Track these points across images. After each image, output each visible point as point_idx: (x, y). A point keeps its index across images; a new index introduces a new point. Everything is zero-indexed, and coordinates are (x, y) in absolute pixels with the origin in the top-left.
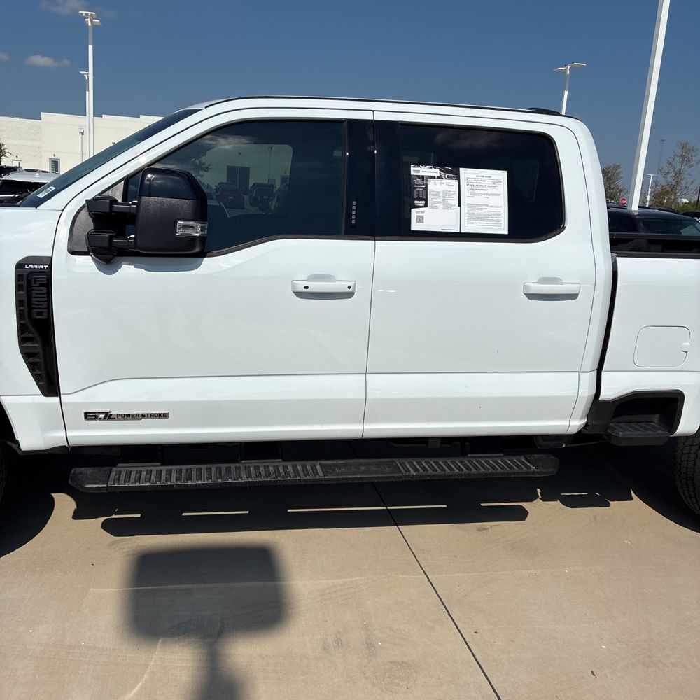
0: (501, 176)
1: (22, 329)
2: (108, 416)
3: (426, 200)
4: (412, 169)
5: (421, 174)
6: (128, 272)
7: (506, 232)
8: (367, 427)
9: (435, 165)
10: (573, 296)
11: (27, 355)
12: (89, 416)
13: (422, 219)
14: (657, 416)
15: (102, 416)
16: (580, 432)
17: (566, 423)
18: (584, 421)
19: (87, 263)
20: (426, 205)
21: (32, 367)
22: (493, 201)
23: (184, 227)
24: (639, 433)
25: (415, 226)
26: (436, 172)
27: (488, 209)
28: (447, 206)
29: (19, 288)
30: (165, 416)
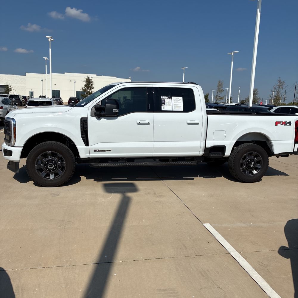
0: (181, 98)
1: (82, 132)
2: (99, 151)
3: (165, 104)
4: (162, 97)
5: (163, 98)
6: (103, 120)
7: (183, 110)
8: (154, 154)
9: (166, 96)
10: (198, 124)
11: (82, 137)
12: (95, 151)
13: (164, 108)
14: (221, 152)
15: (97, 151)
16: (202, 155)
17: (198, 153)
18: (203, 153)
19: (94, 118)
20: (165, 105)
21: (83, 140)
22: (179, 104)
23: (114, 110)
24: (216, 155)
25: (162, 109)
26: (167, 98)
27: (178, 105)
28: (169, 105)
29: (81, 123)
30: (110, 151)
